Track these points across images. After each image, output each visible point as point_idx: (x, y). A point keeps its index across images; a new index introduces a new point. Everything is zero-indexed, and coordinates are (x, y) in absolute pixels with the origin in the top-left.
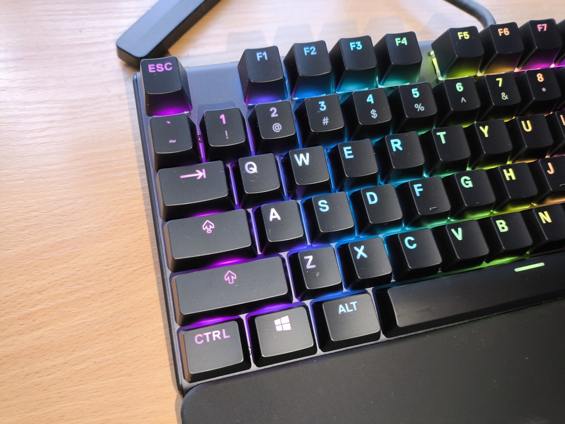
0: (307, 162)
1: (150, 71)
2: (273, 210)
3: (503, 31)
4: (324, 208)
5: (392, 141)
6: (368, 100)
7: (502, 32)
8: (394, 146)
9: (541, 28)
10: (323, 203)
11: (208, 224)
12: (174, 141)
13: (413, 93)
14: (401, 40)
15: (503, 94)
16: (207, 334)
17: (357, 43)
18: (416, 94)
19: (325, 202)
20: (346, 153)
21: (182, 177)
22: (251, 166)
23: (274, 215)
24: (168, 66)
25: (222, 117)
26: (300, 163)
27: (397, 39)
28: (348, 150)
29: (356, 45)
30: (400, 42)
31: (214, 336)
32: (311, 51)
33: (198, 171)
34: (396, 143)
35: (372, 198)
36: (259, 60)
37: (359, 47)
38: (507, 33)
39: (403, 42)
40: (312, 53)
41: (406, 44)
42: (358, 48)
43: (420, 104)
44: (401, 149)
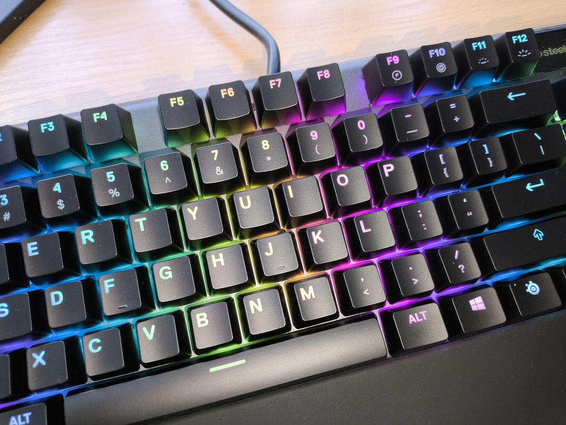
3: (227, 91)
4: (3, 313)
5: (83, 232)
6: (55, 190)
7: (226, 93)
8: (84, 238)
9: (275, 84)
10: (2, 307)
13: (109, 177)
14: (100, 115)
15: (218, 169)
17: (49, 123)
18: (111, 178)
20: (30, 249)
27: (95, 115)
28: (32, 247)
29: (48, 126)
30: (99, 117)
34: (86, 234)
35: (57, 298)
37: (51, 128)
38: (231, 93)
39: (102, 117)
41: (106, 119)
42: (50, 130)
43: (116, 189)
44: (93, 241)
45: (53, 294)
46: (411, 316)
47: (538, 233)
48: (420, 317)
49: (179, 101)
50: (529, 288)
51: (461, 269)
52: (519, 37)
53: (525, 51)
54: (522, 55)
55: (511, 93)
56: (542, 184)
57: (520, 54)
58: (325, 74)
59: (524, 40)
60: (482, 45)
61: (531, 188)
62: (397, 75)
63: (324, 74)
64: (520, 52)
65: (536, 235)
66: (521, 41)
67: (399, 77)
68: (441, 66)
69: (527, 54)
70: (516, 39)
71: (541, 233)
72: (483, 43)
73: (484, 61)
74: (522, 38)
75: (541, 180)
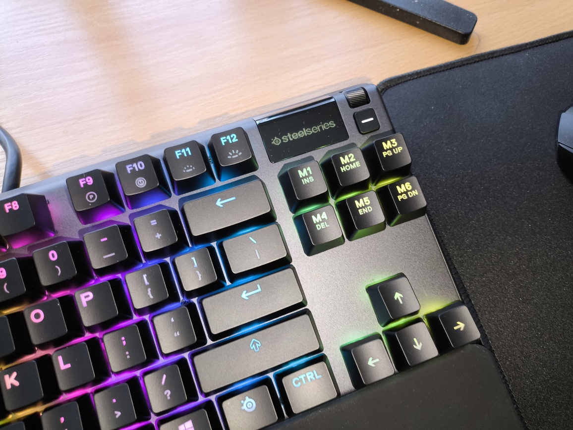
47: (255, 343)
50: (245, 405)
51: (166, 395)
52: (228, 137)
53: (235, 151)
54: (231, 156)
55: (219, 200)
56: (259, 290)
57: (230, 155)
58: (14, 206)
59: (235, 140)
60: (187, 152)
61: (247, 297)
62: (91, 197)
63: (12, 206)
64: (230, 153)
65: (252, 346)
66: (231, 142)
67: (93, 198)
68: (140, 181)
69: (238, 154)
70: (226, 141)
71: (258, 343)
72: (188, 149)
73: (190, 168)
74: (232, 139)
75: (258, 286)
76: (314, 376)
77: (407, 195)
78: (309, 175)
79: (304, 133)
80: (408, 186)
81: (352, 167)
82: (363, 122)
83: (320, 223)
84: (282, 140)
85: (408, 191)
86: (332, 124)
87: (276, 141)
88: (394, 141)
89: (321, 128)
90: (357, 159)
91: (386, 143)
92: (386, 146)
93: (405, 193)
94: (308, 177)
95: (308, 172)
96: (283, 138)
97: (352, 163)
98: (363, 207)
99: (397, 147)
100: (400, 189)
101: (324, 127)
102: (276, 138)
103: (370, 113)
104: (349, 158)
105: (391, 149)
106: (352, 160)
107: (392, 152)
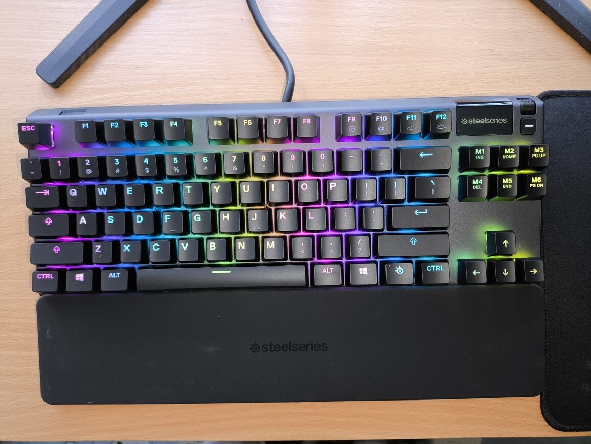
0: (105, 193)
1: (23, 130)
2: (83, 218)
3: (247, 121)
4: (111, 221)
5: (157, 188)
6: (145, 161)
7: (246, 123)
8: (157, 191)
9: (276, 122)
10: (111, 218)
11: (48, 220)
12: (33, 173)
13: (175, 160)
14: (174, 123)
15: (234, 167)
16: (44, 275)
17: (145, 122)
18: (176, 161)
19: (112, 217)
20: (128, 191)
21: (37, 193)
22: (73, 191)
23: (83, 220)
24: (33, 128)
25: (59, 162)
26: (101, 194)
27: (171, 122)
28: (129, 189)
29: (144, 124)
31: (47, 276)
32: (115, 125)
33: (45, 190)
34: (159, 189)
35: (140, 219)
36: (83, 128)
38: (250, 123)
39: (175, 125)
40: (116, 127)
41: (177, 126)
42: (145, 126)
43: (177, 168)
44: (162, 193)
45: (138, 217)
46: (324, 269)
47: (413, 240)
48: (330, 270)
49: (219, 123)
50: (397, 269)
52: (441, 115)
53: (442, 125)
54: (439, 128)
55: (423, 153)
56: (426, 212)
60: (414, 118)
61: (418, 213)
63: (307, 121)
64: (439, 126)
65: (411, 241)
66: (442, 119)
67: (353, 130)
68: (381, 128)
70: (439, 117)
71: (415, 241)
73: (412, 128)
74: (443, 117)
75: (426, 210)
76: (440, 269)
77: (536, 185)
78: (482, 154)
79: (485, 121)
80: (539, 179)
81: (510, 157)
82: (526, 126)
83: (476, 185)
84: (468, 122)
85: (538, 183)
86: (505, 121)
87: (464, 121)
88: (542, 149)
89: (496, 121)
90: (515, 153)
91: (537, 149)
92: (536, 150)
93: (535, 183)
94: (481, 155)
95: (482, 152)
96: (469, 121)
97: (511, 154)
98: (506, 184)
99: (543, 153)
100: (533, 180)
101: (499, 121)
102: (465, 119)
103: (532, 121)
104: (511, 151)
105: (538, 153)
106: (511, 153)
107: (539, 155)
